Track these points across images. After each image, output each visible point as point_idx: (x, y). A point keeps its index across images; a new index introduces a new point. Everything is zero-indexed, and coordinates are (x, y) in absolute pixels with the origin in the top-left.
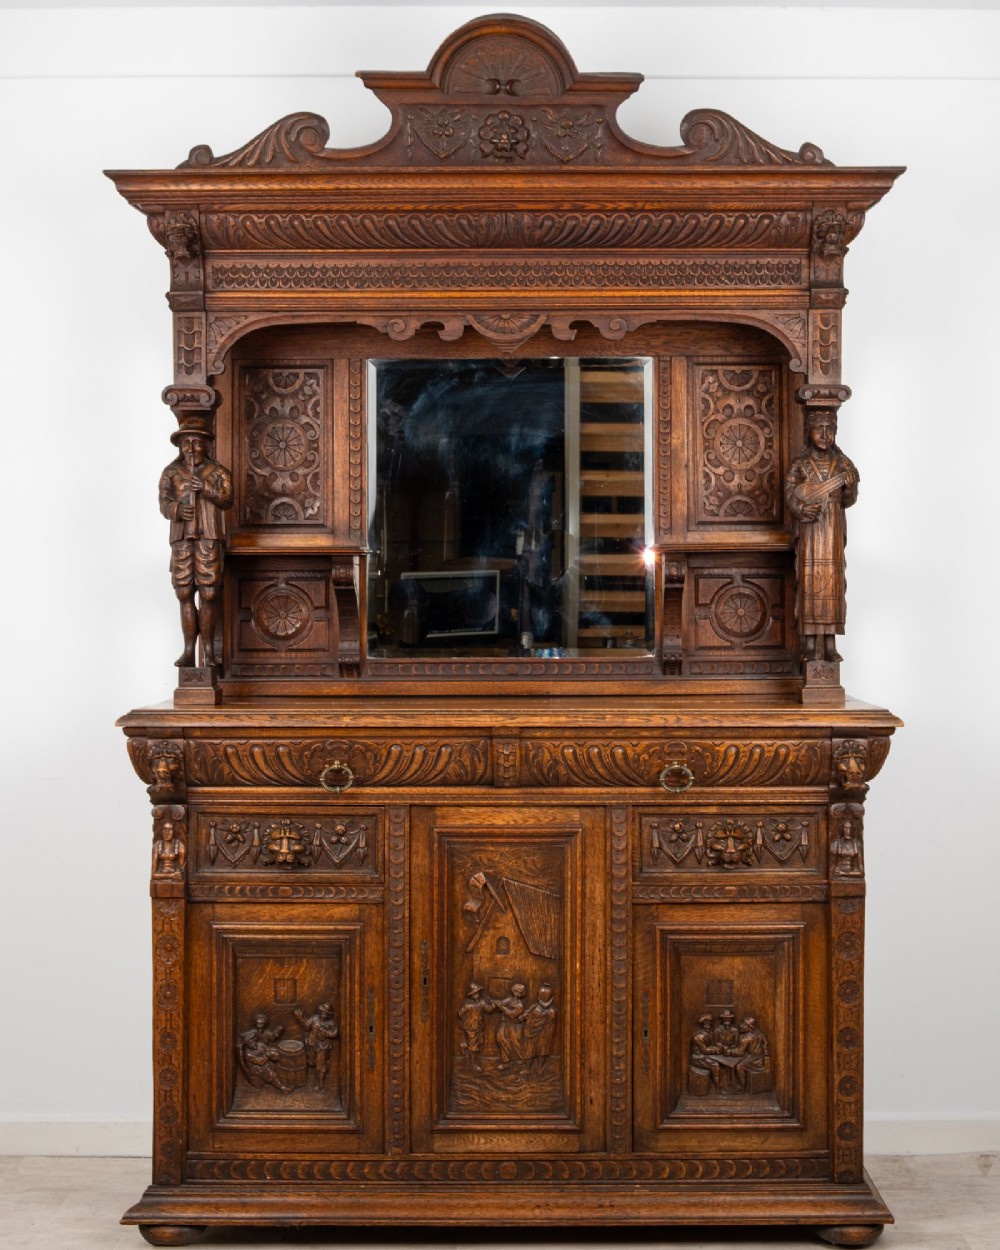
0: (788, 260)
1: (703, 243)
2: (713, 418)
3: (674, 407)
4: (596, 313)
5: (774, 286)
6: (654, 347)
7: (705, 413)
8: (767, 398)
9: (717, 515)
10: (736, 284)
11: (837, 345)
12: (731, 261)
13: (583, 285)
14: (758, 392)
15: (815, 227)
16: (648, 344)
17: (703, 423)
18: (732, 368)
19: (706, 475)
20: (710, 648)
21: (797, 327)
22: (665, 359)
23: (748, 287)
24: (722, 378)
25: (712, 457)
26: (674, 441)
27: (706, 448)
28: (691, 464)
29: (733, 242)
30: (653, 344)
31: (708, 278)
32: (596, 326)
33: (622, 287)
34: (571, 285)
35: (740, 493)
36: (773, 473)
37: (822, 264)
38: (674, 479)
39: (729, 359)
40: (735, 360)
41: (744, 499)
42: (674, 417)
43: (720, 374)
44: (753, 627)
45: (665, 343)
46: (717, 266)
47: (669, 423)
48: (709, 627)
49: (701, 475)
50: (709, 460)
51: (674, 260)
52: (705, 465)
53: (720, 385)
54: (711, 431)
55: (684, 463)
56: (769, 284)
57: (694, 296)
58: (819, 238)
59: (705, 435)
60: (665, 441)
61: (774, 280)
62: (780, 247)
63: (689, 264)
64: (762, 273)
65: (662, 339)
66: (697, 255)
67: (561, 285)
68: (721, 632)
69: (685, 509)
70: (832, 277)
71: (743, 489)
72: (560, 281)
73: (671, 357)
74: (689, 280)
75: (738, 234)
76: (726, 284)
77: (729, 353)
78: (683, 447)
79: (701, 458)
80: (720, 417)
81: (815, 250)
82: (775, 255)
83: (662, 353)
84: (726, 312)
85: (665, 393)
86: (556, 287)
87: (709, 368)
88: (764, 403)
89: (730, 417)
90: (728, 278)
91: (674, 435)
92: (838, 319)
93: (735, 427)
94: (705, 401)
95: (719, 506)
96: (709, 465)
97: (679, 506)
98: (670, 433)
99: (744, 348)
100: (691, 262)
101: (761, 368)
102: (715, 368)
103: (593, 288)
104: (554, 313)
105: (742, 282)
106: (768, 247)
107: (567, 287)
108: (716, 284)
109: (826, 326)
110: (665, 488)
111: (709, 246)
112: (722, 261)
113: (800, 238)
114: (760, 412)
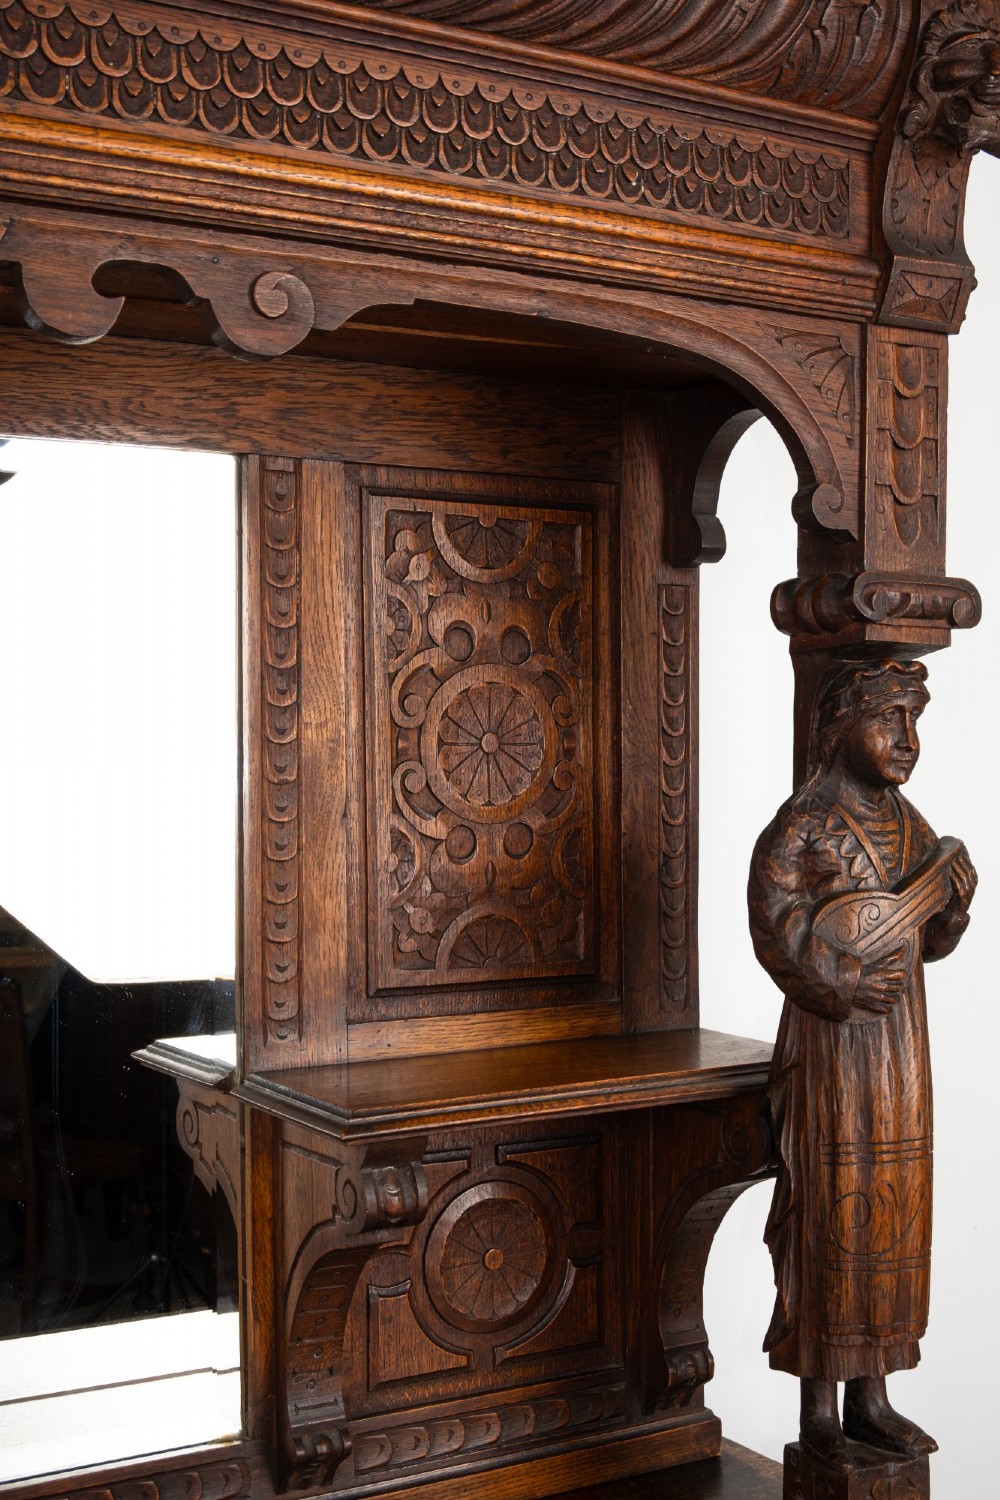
0: (816, 150)
1: (587, 35)
2: (418, 661)
3: (307, 622)
4: (203, 238)
5: (777, 230)
6: (248, 422)
7: (394, 647)
8: (561, 606)
9: (430, 964)
10: (671, 206)
11: (936, 450)
12: (659, 121)
13: (156, 116)
14: (538, 588)
15: (932, 48)
16: (230, 410)
17: (392, 678)
18: (472, 510)
19: (399, 842)
20: (409, 1381)
21: (835, 380)
22: (280, 464)
23: (707, 221)
24: (442, 540)
25: (415, 784)
26: (309, 734)
27: (398, 757)
28: (354, 806)
29: (678, 53)
30: (244, 411)
31: (590, 165)
32: (200, 292)
33: (302, 149)
34: (111, 111)
35: (489, 892)
36: (578, 831)
37: (914, 181)
38: (309, 858)
39: (460, 483)
40: (478, 486)
41: (502, 912)
42: (308, 655)
43: (439, 528)
44: (524, 1298)
45: (283, 414)
46: (616, 133)
47: (295, 674)
48: (406, 1318)
49: (384, 841)
50: (407, 793)
51: (484, 83)
52: (397, 810)
53: (437, 559)
54: (415, 702)
55: (337, 807)
56: (764, 223)
57: (552, 225)
58: (937, 85)
59: (396, 710)
60: (282, 732)
61: (776, 208)
62: (802, 101)
63: (527, 106)
64: (746, 181)
65: (272, 399)
66: (561, 76)
67: (67, 103)
68: (438, 1326)
69: (342, 954)
70: (935, 228)
71: (500, 881)
72: (65, 85)
73: (298, 462)
74: (530, 165)
75: (699, 26)
76: (644, 200)
77: (463, 463)
78: (334, 752)
79: (383, 784)
80: (436, 659)
81: (909, 129)
82: (786, 125)
83: (274, 444)
84: (638, 299)
85: (282, 578)
86: (47, 106)
87: (406, 504)
88: (554, 619)
89: (463, 663)
90: (650, 178)
91: (309, 715)
92: (938, 362)
93: (479, 692)
94: (396, 609)
95: (437, 935)
96: (406, 809)
97: (324, 941)
98: (297, 705)
99: (504, 453)
100: (536, 104)
101: (548, 515)
102: (422, 506)
103: (195, 135)
104: (34, 217)
105: (686, 197)
106: (769, 94)
107: (92, 115)
108: (614, 196)
109: (910, 385)
110: (282, 888)
111: (599, 53)
112: (633, 118)
113: (866, 81)
114: (543, 648)
